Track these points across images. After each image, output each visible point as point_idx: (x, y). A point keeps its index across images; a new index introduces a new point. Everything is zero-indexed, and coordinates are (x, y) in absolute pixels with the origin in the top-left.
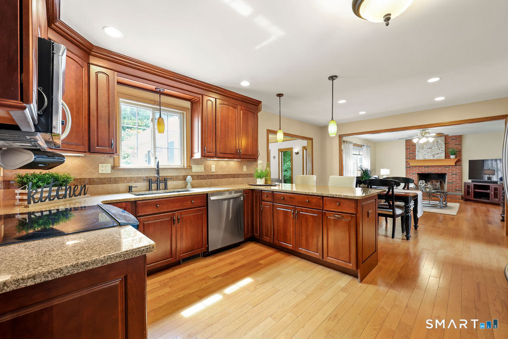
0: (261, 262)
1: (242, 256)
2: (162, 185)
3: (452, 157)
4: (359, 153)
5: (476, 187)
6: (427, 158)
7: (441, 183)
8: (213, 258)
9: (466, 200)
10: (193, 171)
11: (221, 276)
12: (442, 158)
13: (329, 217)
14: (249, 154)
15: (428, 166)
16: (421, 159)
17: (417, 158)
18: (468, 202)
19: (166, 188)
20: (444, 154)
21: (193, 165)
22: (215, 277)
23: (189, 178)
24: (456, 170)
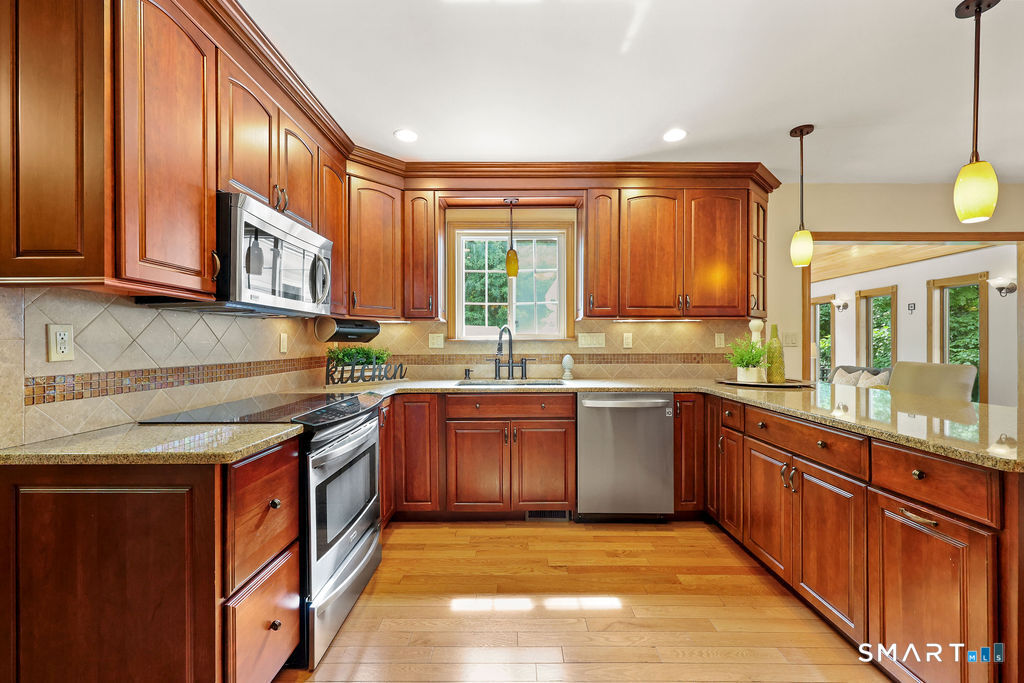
0: (681, 578)
1: (653, 549)
2: (517, 371)
8: (587, 530)
10: (580, 346)
11: (568, 569)
13: (887, 513)
14: (717, 304)
19: (524, 376)
21: (580, 335)
22: (555, 567)
23: (567, 359)
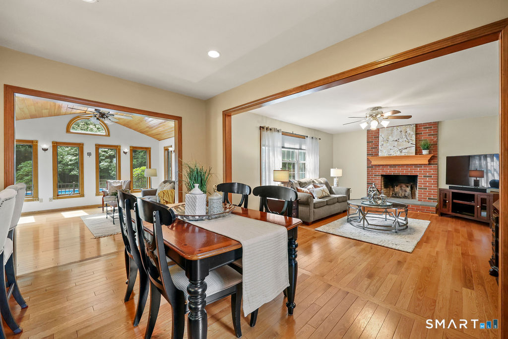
3: (425, 152)
4: (301, 146)
5: (455, 196)
6: (393, 154)
7: (412, 188)
9: (442, 214)
12: (411, 154)
15: (395, 166)
16: (386, 155)
17: (380, 154)
18: (445, 218)
20: (414, 149)
24: (430, 171)
